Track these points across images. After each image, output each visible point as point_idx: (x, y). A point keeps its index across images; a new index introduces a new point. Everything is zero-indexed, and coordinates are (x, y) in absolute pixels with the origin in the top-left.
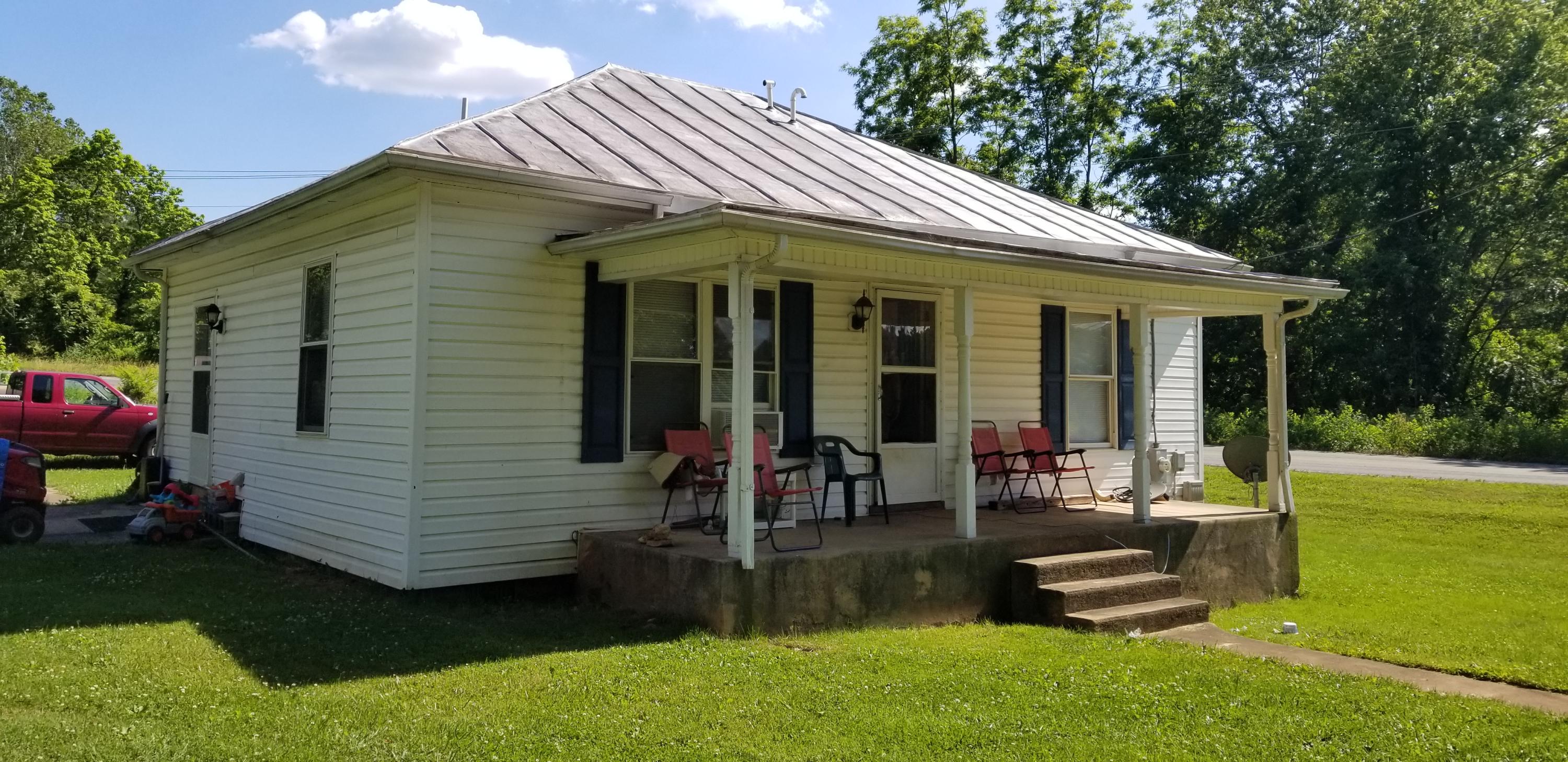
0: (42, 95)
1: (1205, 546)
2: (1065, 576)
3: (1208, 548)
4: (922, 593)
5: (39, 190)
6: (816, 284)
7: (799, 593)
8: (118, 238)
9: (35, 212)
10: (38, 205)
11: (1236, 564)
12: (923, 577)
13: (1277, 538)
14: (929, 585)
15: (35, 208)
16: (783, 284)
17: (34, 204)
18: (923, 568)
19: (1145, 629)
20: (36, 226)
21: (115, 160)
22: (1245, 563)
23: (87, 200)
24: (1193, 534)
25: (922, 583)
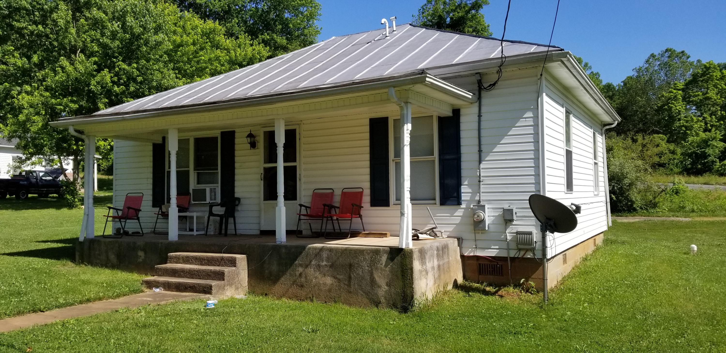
0: (683, 52)
1: (311, 262)
2: (181, 261)
3: (313, 263)
4: (140, 260)
5: (675, 96)
6: (236, 130)
7: (97, 252)
8: (719, 113)
9: (672, 107)
10: (673, 104)
11: (341, 277)
12: (141, 254)
13: (386, 266)
14: (143, 258)
15: (672, 105)
16: (222, 133)
17: (672, 103)
18: (141, 250)
19: (165, 289)
20: (675, 114)
21: (713, 75)
22: (350, 278)
23: (701, 97)
24: (301, 253)
25: (140, 256)
